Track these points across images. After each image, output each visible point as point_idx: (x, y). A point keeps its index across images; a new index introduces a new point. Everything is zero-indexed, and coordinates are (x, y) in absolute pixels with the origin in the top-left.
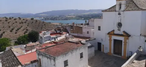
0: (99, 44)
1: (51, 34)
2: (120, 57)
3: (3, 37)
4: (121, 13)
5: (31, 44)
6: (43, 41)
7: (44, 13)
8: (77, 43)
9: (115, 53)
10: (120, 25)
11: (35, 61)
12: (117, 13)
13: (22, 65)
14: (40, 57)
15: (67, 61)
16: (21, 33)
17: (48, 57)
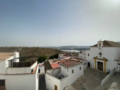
0: (89, 63)
1: (64, 56)
2: (103, 72)
3: (44, 56)
4: (101, 48)
5: (55, 59)
6: (60, 58)
7: (61, 47)
8: (77, 61)
9: (98, 69)
10: (100, 54)
11: (58, 68)
12: (98, 48)
13: (53, 69)
14: (61, 66)
15: (73, 70)
16: (51, 55)
17: (64, 67)
